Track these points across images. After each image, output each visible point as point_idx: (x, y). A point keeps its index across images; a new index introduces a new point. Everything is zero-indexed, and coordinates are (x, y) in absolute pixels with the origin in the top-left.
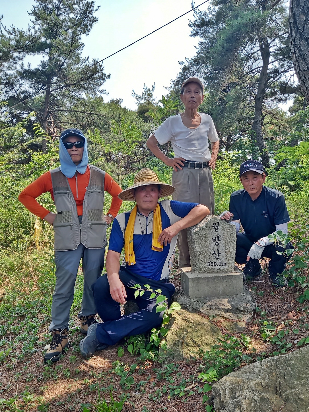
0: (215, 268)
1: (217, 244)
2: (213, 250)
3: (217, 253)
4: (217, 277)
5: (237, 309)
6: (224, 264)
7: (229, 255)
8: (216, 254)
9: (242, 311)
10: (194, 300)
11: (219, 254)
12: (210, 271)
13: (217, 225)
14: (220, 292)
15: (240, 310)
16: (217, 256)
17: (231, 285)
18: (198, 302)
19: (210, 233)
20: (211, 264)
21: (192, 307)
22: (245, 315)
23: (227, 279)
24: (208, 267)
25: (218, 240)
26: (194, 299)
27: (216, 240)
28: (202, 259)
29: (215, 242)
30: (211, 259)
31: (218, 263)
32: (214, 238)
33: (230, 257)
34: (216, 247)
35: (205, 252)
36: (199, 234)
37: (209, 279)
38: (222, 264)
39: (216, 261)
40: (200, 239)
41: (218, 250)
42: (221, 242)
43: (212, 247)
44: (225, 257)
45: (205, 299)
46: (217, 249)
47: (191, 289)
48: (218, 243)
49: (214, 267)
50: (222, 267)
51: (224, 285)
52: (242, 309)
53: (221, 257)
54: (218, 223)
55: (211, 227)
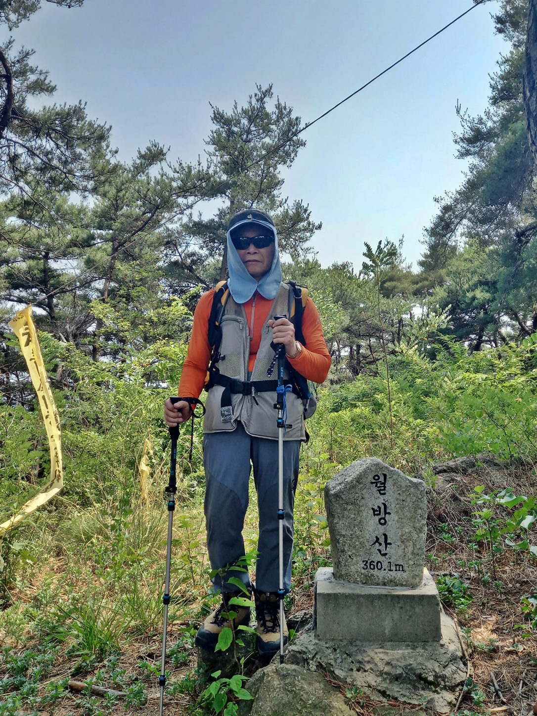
0: (380, 574)
1: (383, 522)
2: (374, 535)
3: (382, 540)
4: (380, 597)
5: (420, 677)
6: (400, 567)
7: (410, 549)
8: (380, 544)
9: (431, 683)
10: (328, 645)
11: (387, 544)
12: (368, 580)
13: (382, 479)
14: (387, 631)
15: (425, 680)
16: (382, 548)
17: (410, 617)
18: (335, 650)
19: (366, 495)
20: (370, 564)
21: (319, 660)
22: (438, 693)
23: (401, 602)
24: (363, 571)
25: (386, 513)
26: (326, 643)
27: (383, 513)
28: (350, 553)
29: (377, 518)
30: (370, 554)
31: (385, 565)
32: (376, 508)
33: (413, 553)
34: (382, 529)
35: (358, 537)
36: (343, 497)
37: (362, 599)
38: (393, 568)
39: (381, 559)
40: (345, 509)
41: (385, 536)
42: (392, 519)
43: (372, 527)
44: (400, 552)
45: (351, 644)
46: (382, 532)
47: (322, 618)
48: (384, 519)
49: (375, 572)
50: (393, 573)
51: (396, 617)
52: (431, 678)
53: (393, 551)
54: (385, 476)
55: (368, 485)
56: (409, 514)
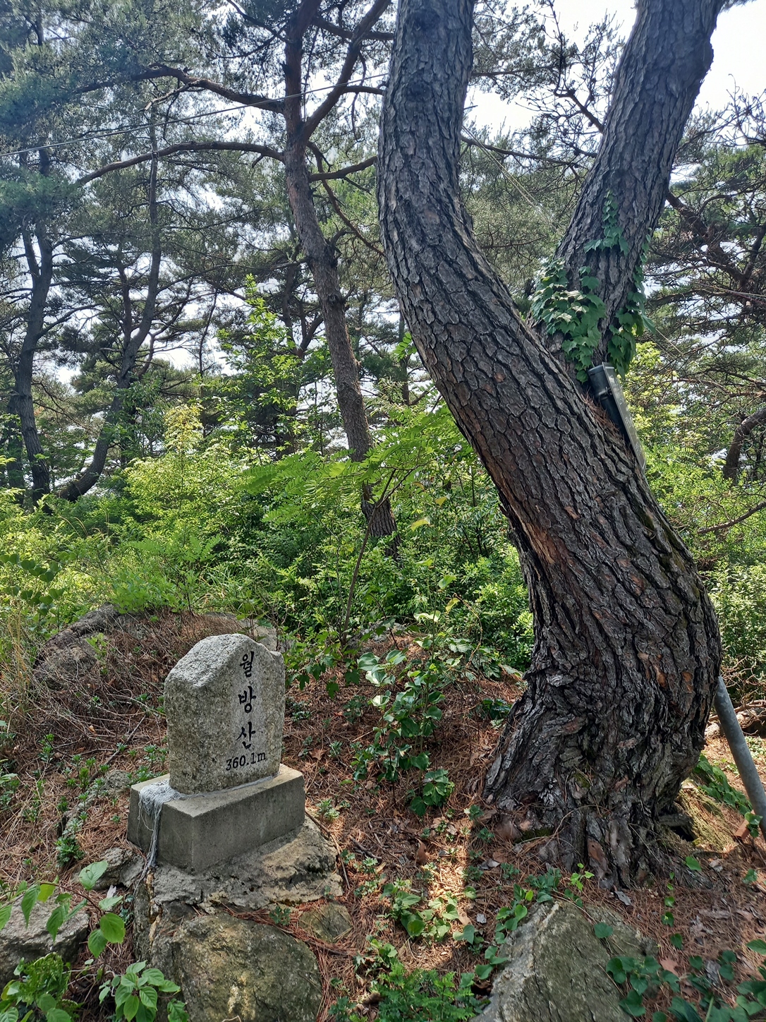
0: (242, 771)
1: (248, 709)
2: (240, 727)
3: (247, 732)
4: (256, 797)
5: (309, 869)
6: (262, 756)
7: (272, 732)
8: (245, 735)
9: (318, 870)
10: (207, 877)
11: (251, 733)
12: (231, 782)
13: (249, 658)
14: (261, 833)
15: (313, 870)
16: (247, 739)
17: (282, 808)
18: (218, 878)
19: (235, 681)
20: (234, 763)
22: (326, 877)
23: (275, 795)
24: (226, 773)
25: (252, 697)
26: (204, 875)
27: (247, 698)
28: (214, 756)
29: (243, 705)
30: (235, 750)
31: (248, 758)
32: (242, 694)
33: (275, 737)
34: (247, 717)
35: (224, 734)
36: (213, 688)
38: (256, 759)
39: (245, 752)
40: (212, 703)
41: (250, 723)
42: (257, 703)
43: (239, 716)
44: (263, 739)
46: (247, 720)
47: (198, 846)
48: (249, 705)
49: (239, 770)
50: (256, 765)
51: (270, 813)
52: (317, 865)
53: (256, 740)
54: (252, 653)
55: (236, 669)
56: (271, 694)
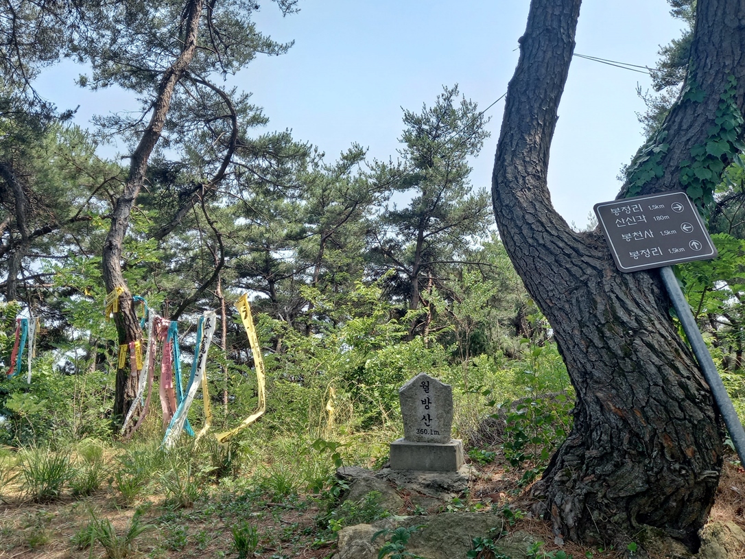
0: (426, 436)
1: (427, 408)
2: (422, 415)
3: (427, 418)
4: (424, 447)
5: (440, 486)
6: (437, 432)
7: (442, 422)
8: (426, 420)
9: (445, 489)
10: (395, 472)
11: (430, 420)
12: (419, 439)
13: (426, 384)
14: (427, 465)
15: (443, 487)
16: (427, 422)
17: (440, 457)
18: (398, 473)
19: (418, 393)
20: (421, 431)
22: (448, 493)
24: (417, 435)
25: (429, 403)
27: (427, 403)
28: (410, 425)
29: (424, 405)
30: (421, 425)
31: (429, 431)
32: (424, 400)
33: (444, 425)
34: (427, 412)
35: (413, 416)
36: (405, 394)
38: (433, 433)
39: (426, 428)
40: (407, 400)
41: (429, 415)
42: (432, 406)
43: (421, 410)
44: (437, 424)
45: (407, 471)
47: (392, 457)
48: (428, 406)
49: (424, 435)
50: (433, 436)
51: (432, 457)
52: (446, 487)
53: (433, 424)
54: (428, 382)
55: (419, 387)
56: (441, 403)
